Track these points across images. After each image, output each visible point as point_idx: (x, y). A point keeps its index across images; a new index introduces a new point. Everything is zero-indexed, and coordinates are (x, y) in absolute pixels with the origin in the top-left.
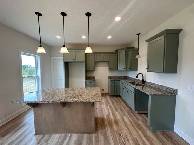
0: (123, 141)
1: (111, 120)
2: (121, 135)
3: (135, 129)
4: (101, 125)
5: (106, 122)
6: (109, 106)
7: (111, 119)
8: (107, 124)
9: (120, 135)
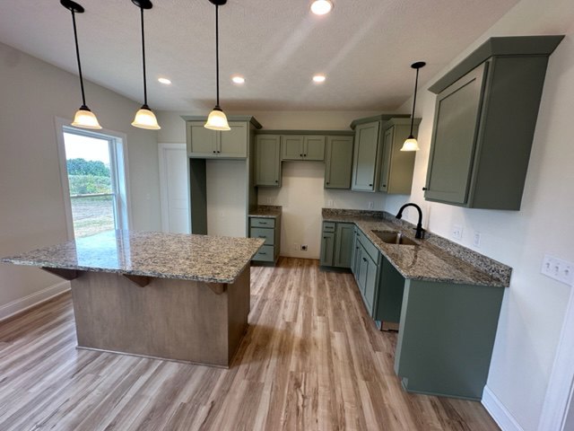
0: (300, 404)
1: (291, 337)
2: (300, 387)
3: (353, 376)
4: (257, 348)
5: (275, 343)
6: (305, 296)
7: (294, 337)
8: (275, 347)
9: (298, 385)
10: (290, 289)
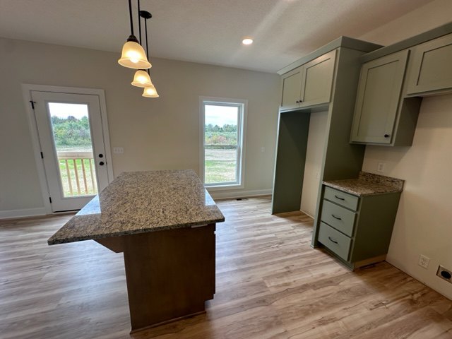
10: (322, 322)
